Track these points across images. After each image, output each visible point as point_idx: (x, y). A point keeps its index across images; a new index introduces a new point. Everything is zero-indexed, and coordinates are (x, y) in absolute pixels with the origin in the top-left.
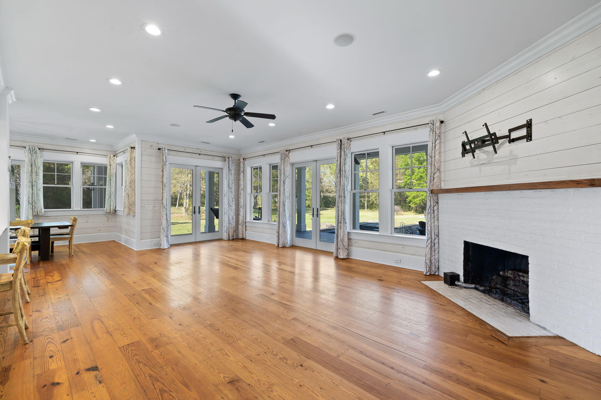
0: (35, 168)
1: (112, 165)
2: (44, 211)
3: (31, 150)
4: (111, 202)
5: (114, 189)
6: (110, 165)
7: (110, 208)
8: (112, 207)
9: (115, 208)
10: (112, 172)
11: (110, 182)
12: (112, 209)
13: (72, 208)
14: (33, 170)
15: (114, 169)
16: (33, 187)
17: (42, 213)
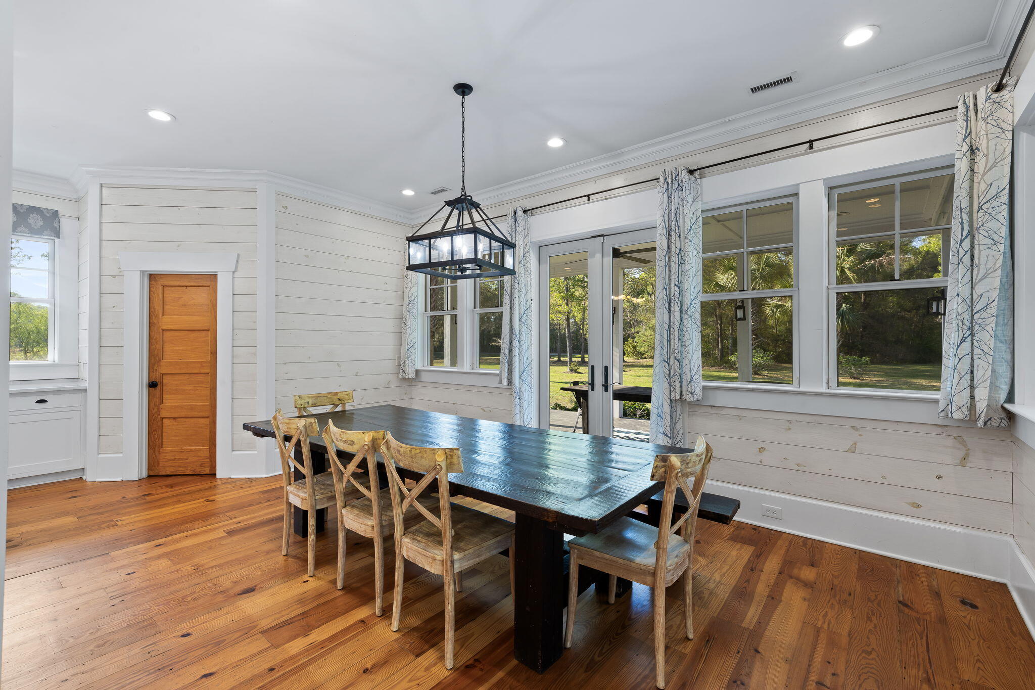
0: (678, 239)
1: (983, 144)
2: (704, 388)
3: (668, 184)
4: (976, 362)
5: (997, 282)
6: (972, 150)
7: (972, 397)
8: (982, 395)
9: (1010, 398)
10: (980, 187)
11: (972, 248)
12: (981, 405)
13: (795, 381)
14: (673, 249)
15: (995, 165)
16: (672, 305)
17: (692, 393)
